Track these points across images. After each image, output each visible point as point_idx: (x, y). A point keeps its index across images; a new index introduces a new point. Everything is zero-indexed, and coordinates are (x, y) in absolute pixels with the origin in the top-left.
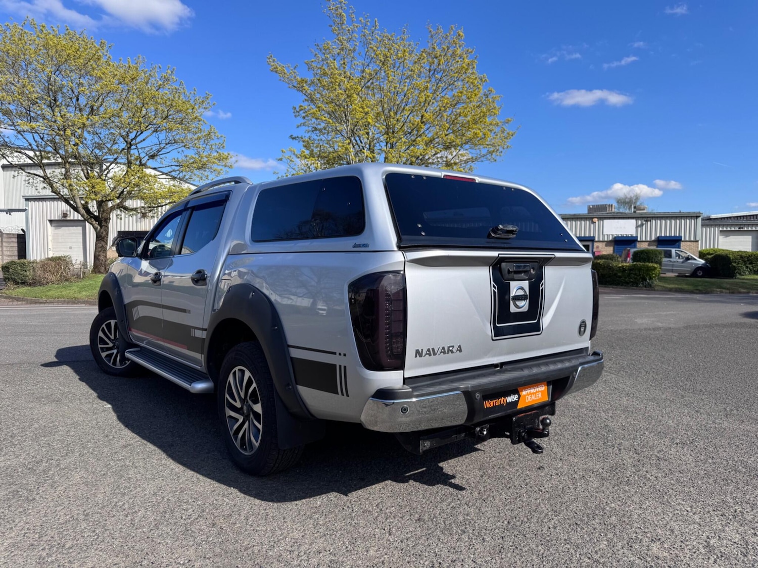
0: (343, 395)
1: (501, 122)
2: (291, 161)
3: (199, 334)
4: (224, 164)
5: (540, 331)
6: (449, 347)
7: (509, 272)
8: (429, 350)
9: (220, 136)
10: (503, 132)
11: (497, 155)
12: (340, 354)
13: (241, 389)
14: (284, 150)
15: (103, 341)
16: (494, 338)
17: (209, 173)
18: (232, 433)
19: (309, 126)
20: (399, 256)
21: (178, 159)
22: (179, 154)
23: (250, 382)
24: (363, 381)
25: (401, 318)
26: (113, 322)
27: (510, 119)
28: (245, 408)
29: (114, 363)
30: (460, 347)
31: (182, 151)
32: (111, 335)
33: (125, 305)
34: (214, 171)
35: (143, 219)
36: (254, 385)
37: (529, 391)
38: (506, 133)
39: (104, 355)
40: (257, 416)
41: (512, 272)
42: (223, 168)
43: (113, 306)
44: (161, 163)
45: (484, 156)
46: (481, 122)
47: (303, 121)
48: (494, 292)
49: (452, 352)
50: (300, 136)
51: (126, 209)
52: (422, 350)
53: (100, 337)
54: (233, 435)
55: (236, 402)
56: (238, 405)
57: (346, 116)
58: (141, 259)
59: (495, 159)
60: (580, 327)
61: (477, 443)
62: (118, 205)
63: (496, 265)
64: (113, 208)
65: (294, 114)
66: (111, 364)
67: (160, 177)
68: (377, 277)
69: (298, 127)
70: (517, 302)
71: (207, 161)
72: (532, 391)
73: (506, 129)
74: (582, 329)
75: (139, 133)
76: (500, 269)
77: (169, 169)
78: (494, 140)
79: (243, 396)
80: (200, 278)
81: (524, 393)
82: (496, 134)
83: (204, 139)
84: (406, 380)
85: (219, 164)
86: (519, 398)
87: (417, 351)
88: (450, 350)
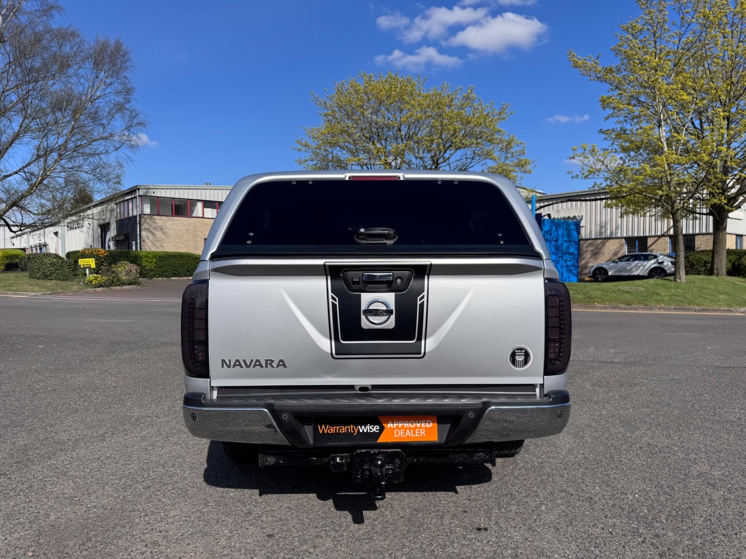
5: (420, 354)
6: (266, 361)
8: (238, 361)
16: (336, 356)
25: (203, 327)
30: (282, 361)
37: (401, 425)
41: (359, 282)
48: (334, 305)
49: (272, 366)
52: (230, 361)
60: (514, 355)
69: (606, 120)
70: (372, 317)
72: (408, 425)
74: (520, 358)
76: (345, 278)
81: (391, 426)
86: (382, 429)
87: (223, 361)
88: (268, 363)
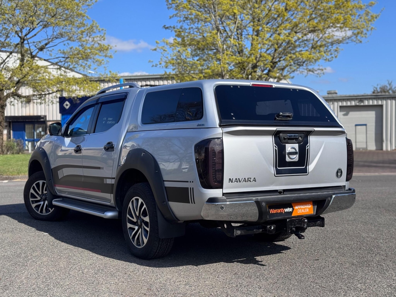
0: (192, 203)
1: (364, 5)
2: (164, 50)
3: (109, 181)
4: (104, 54)
5: (307, 173)
6: (248, 178)
7: (284, 139)
8: (236, 179)
9: (101, 29)
10: (367, 15)
11: (363, 37)
12: (190, 182)
13: (137, 211)
14: (158, 41)
15: (33, 196)
16: (276, 175)
17: (92, 64)
18: (131, 238)
19: (180, 17)
20: (220, 130)
21: (63, 50)
22: (65, 46)
23: (142, 205)
24: (202, 194)
25: (221, 162)
26: (41, 182)
27: (373, 2)
28: (139, 221)
29: (41, 211)
30: (254, 178)
31: (68, 43)
32: (39, 191)
33: (52, 169)
34: (96, 61)
35: (28, 105)
36: (145, 206)
37: (300, 207)
38: (370, 16)
39: (34, 206)
40: (146, 224)
41: (286, 139)
42: (104, 58)
43: (43, 170)
44: (51, 55)
45: (349, 38)
46: (344, 7)
47: (175, 12)
48: (276, 150)
49: (250, 181)
50: (172, 26)
51: (20, 96)
52: (233, 179)
53: (31, 193)
54: (132, 238)
55: (133, 218)
56: (135, 220)
57: (214, 7)
58: (64, 137)
59: (360, 40)
60: (337, 172)
61: (283, 250)
62: (13, 93)
63: (276, 134)
64: (8, 96)
65: (167, 7)
66: (39, 212)
67: (49, 67)
68: (208, 141)
69: (170, 18)
70: (290, 156)
71: (90, 53)
72: (302, 207)
73: (370, 12)
74: (339, 174)
75: (31, 30)
76: (279, 137)
77: (56, 60)
78: (358, 23)
79: (138, 215)
80: (110, 147)
81: (296, 208)
82: (360, 17)
83: (87, 32)
84: (224, 194)
85: (100, 54)
86: (293, 210)
87: (230, 179)
88: (249, 180)
